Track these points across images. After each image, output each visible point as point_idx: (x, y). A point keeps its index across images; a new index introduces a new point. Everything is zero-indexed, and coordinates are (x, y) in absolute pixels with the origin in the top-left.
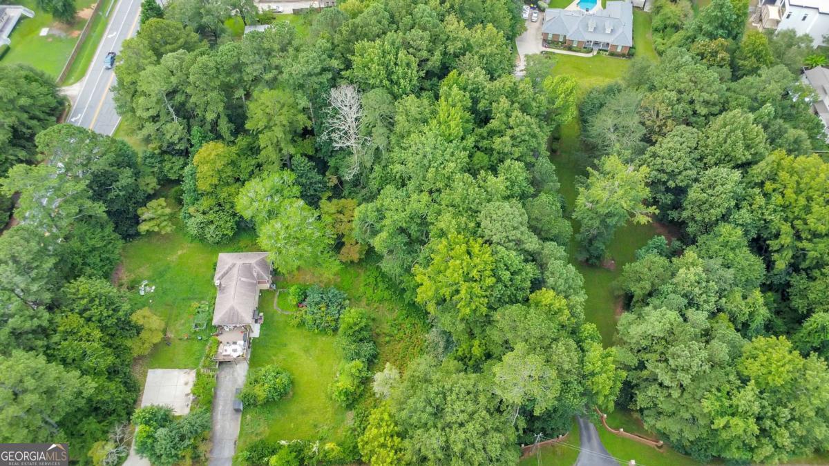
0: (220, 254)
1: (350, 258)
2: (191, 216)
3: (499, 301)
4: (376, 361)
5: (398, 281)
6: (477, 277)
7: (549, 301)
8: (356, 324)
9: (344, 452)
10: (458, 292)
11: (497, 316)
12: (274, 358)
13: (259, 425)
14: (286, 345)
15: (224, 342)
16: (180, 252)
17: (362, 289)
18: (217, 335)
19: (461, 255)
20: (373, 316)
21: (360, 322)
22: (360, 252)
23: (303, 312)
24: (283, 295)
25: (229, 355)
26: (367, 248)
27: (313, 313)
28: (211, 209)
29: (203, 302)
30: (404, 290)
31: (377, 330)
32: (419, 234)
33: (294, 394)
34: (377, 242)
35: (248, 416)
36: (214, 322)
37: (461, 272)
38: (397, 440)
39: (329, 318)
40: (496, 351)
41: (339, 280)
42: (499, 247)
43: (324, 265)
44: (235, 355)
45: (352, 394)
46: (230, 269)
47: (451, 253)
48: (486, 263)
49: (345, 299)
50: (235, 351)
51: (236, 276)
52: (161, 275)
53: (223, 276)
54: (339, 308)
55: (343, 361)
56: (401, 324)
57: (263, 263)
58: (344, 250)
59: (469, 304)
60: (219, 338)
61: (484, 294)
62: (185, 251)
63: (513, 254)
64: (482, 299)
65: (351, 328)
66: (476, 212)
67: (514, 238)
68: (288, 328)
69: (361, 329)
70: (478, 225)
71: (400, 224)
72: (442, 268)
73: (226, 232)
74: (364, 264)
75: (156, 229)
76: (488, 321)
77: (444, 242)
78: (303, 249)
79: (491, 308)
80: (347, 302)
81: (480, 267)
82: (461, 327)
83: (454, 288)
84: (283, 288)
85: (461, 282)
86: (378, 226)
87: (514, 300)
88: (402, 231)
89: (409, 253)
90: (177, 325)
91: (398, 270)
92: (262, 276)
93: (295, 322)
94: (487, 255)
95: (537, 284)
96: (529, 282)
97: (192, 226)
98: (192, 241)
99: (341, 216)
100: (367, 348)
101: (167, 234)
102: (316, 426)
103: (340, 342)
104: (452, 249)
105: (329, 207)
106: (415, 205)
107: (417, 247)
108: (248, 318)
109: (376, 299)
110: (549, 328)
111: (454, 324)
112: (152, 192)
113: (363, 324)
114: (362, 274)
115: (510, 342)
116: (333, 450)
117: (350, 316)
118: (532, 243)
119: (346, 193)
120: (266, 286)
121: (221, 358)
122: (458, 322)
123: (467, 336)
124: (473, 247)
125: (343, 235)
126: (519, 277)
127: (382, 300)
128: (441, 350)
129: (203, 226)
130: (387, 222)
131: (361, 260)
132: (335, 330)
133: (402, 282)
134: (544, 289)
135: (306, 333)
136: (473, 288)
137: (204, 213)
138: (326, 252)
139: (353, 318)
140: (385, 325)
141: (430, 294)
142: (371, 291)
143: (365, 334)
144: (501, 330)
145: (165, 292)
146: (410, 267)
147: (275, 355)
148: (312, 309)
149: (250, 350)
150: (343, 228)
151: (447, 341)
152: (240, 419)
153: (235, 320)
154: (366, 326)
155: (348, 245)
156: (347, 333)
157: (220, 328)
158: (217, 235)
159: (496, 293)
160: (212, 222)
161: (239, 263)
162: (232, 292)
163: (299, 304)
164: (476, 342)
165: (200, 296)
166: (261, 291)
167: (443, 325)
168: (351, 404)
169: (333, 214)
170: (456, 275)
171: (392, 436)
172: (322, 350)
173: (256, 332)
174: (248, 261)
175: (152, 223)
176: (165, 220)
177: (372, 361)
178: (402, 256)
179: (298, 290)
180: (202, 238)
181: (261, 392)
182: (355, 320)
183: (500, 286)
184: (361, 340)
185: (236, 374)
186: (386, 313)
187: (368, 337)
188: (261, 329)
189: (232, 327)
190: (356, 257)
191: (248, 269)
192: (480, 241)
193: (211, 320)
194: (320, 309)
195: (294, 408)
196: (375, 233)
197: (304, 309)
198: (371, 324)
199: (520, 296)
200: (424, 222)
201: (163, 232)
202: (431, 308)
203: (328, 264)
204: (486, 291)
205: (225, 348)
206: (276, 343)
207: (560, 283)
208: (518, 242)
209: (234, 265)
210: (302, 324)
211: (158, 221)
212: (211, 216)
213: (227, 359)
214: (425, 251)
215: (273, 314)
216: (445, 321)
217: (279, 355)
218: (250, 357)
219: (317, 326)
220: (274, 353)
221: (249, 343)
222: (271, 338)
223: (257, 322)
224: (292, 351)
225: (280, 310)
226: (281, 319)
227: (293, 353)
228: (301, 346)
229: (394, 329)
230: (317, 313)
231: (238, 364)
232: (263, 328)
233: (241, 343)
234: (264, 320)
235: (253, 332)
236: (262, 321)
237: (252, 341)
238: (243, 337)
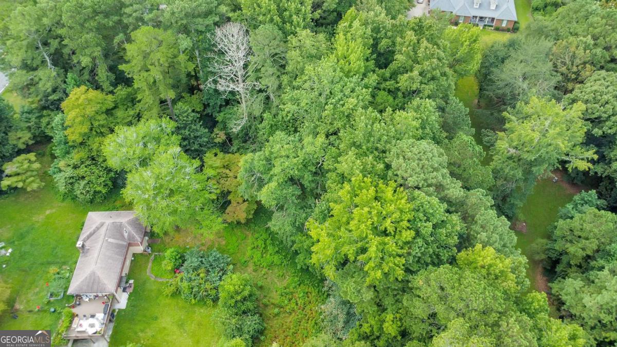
0: (90, 213)
1: (236, 218)
2: (60, 171)
3: (418, 262)
4: (262, 338)
5: (290, 243)
6: (390, 229)
7: (488, 261)
8: (237, 293)
10: (364, 250)
11: (418, 281)
12: (141, 334)
14: (156, 318)
15: (81, 315)
16: (48, 212)
17: (249, 253)
18: (73, 307)
19: (368, 202)
20: (260, 284)
21: (243, 290)
22: (248, 212)
23: (178, 279)
24: (158, 260)
25: (84, 332)
26: (255, 207)
27: (190, 280)
28: (82, 163)
29: (64, 267)
30: (296, 253)
31: (265, 301)
32: (313, 185)
34: (265, 195)
36: (70, 291)
37: (369, 222)
39: (208, 286)
40: (418, 329)
41: (224, 243)
42: (417, 192)
43: (204, 224)
44: (91, 331)
46: (98, 228)
47: (357, 200)
48: (401, 211)
49: (228, 264)
50: (92, 326)
51: (102, 237)
52: (22, 236)
53: (88, 237)
54: (220, 274)
55: (223, 339)
56: (292, 293)
57: (136, 223)
58: (229, 209)
59: (379, 266)
60: (74, 310)
61: (400, 252)
62: (54, 210)
63: (435, 200)
64: (398, 259)
65: (232, 297)
66: (384, 152)
67: (434, 181)
68: (161, 298)
69: (245, 299)
70: (388, 167)
71: (292, 172)
72: (344, 220)
73: (98, 189)
74: (252, 225)
75: (20, 185)
76: (405, 288)
77: (347, 187)
78: (178, 202)
79: (408, 271)
80: (231, 267)
81: (396, 215)
82: (369, 295)
83: (360, 245)
84: (159, 251)
85: (371, 236)
86: (266, 177)
87: (436, 261)
88: (292, 180)
89: (302, 208)
90: (29, 295)
91: (288, 228)
92: (134, 238)
93: (169, 290)
94: (403, 201)
95: (465, 241)
96: (456, 238)
97: (60, 180)
98: (64, 200)
99: (227, 171)
100: (251, 323)
101: (34, 191)
103: (219, 315)
104: (356, 195)
105: (213, 160)
106: (309, 149)
107: (311, 201)
108: (110, 284)
109: (265, 264)
110: (495, 298)
111: (359, 292)
112: (22, 147)
113: (246, 293)
114: (250, 235)
115: (440, 316)
117: (231, 283)
118: (455, 190)
119: (234, 148)
120: (140, 249)
121: (73, 335)
122: (364, 290)
123: (375, 308)
124: (383, 192)
125: (229, 192)
126: (443, 231)
127: (271, 266)
128: (341, 325)
129: (72, 182)
130: (276, 170)
131: (248, 221)
132: (216, 300)
133: (294, 242)
134: (479, 246)
135: (181, 303)
136: (385, 244)
137: (75, 167)
138: (206, 208)
139: (234, 285)
140: (274, 294)
141: (328, 252)
142: (259, 255)
143: (249, 305)
144: (425, 301)
145: (22, 256)
146: (303, 225)
147: (142, 331)
148: (189, 275)
149: (112, 325)
150: (228, 184)
151: (348, 313)
153: (95, 288)
154: (250, 295)
155: (234, 204)
156: (228, 304)
157: (77, 299)
158: (88, 192)
159: (416, 251)
160: (83, 178)
161: (109, 221)
162: (96, 255)
163: (176, 270)
164: (389, 317)
165: (63, 260)
166: (134, 255)
167: (346, 293)
169: (217, 168)
170: (363, 226)
173: (123, 301)
174: (118, 220)
175: (14, 179)
176: (31, 176)
177: (257, 338)
178: (293, 211)
179: (175, 254)
180: (70, 195)
182: (237, 287)
183: (420, 241)
184: (244, 312)
186: (276, 280)
187: (252, 308)
188: (129, 299)
189: (92, 297)
190: (242, 217)
191: (118, 230)
192: (393, 184)
193: (67, 288)
194: (198, 275)
196: (261, 183)
197: (179, 276)
198: (258, 293)
199: (445, 255)
200: (320, 172)
201: (29, 189)
202: (330, 272)
203: (208, 222)
204: (402, 248)
205: (81, 322)
206: (145, 316)
207: (494, 239)
208: (439, 187)
209: (102, 224)
211: (24, 177)
212: (82, 171)
213: (81, 336)
214: (320, 206)
215: (145, 281)
216: (348, 288)
217: (148, 330)
218: (110, 333)
219: (195, 295)
220: (142, 328)
221: (112, 316)
222: (140, 310)
223: (124, 290)
224: (163, 326)
225: (154, 277)
226: (154, 288)
227: (165, 328)
228: (174, 319)
229: (284, 298)
230: (195, 280)
231: (94, 343)
232: (132, 298)
233: (101, 316)
234: (134, 288)
235: (118, 302)
236: (131, 290)
237: (115, 314)
238: (104, 309)
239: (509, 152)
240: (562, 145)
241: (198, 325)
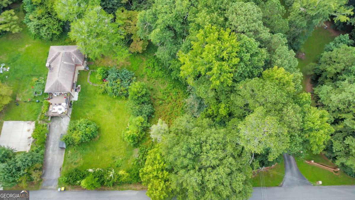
0: (51, 47)
1: (137, 50)
2: (30, 21)
3: (241, 76)
4: (153, 116)
5: (168, 65)
6: (226, 57)
7: (280, 75)
8: (139, 92)
9: (131, 177)
10: (210, 69)
11: (240, 86)
12: (87, 114)
13: (76, 157)
14: (95, 106)
15: (53, 104)
16: (27, 46)
17: (144, 70)
18: (49, 99)
19: (214, 41)
20: (151, 87)
21: (142, 91)
22: (143, 46)
23: (105, 84)
24: (93, 74)
25: (56, 112)
26: (147, 43)
27: (112, 85)
28: (43, 16)
29: (40, 78)
30: (171, 70)
31: (154, 97)
32: (181, 30)
33: (100, 137)
34: (153, 37)
35: (69, 152)
36: (46, 91)
37: (214, 53)
38: (166, 173)
39: (122, 88)
40: (238, 112)
41: (130, 64)
42: (242, 35)
43: (118, 53)
44: (60, 112)
45: (137, 138)
46: (57, 56)
47: (207, 40)
48: (233, 47)
49: (133, 77)
50: (60, 109)
51: (60, 60)
52: (14, 60)
53: (52, 61)
54: (129, 82)
55: (132, 116)
56: (169, 93)
57: (78, 53)
58: (132, 45)
59: (218, 78)
60: (50, 101)
61: (230, 70)
62: (30, 45)
63: (253, 40)
64: (229, 74)
65: (136, 95)
66: (225, 10)
67: (253, 29)
68: (96, 95)
69: (143, 96)
70: (226, 19)
71: (169, 23)
72: (199, 51)
73: (54, 32)
74: (146, 54)
75: (8, 30)
76: (232, 90)
77: (202, 32)
79: (234, 81)
80: (135, 78)
81: (230, 49)
82: (212, 94)
83: (208, 66)
84: (93, 69)
85: (214, 61)
86: (153, 26)
87: (251, 75)
88: (169, 28)
89: (175, 44)
90: (24, 93)
91: (167, 56)
92: (78, 61)
93: (101, 91)
94: (234, 41)
95: (268, 64)
96: (263, 62)
97: (31, 26)
98: (35, 39)
99: (130, 22)
100: (147, 108)
101: (16, 33)
102: (114, 158)
103: (129, 104)
104: (207, 37)
105: (122, 15)
106: (179, 8)
107: (180, 40)
108: (68, 88)
109: (154, 77)
111: (206, 92)
112: (6, 6)
113: (144, 93)
114: (145, 60)
115: (250, 105)
116: (124, 175)
117: (135, 87)
118: (265, 34)
119: (134, 7)
120: (82, 68)
121: (51, 114)
122: (209, 91)
123: (215, 101)
124: (223, 35)
125: (132, 35)
126: (256, 58)
127: (157, 78)
128: (196, 110)
129: (39, 28)
130: (159, 21)
131: (144, 52)
132: (127, 96)
133: (170, 64)
134: (276, 67)
135: (108, 98)
136: (222, 66)
137: (39, 19)
138: (119, 44)
139: (137, 88)
140: (159, 93)
141: (190, 70)
142: (150, 71)
143: (145, 99)
144: (243, 97)
145: (16, 71)
146: (175, 54)
147: (88, 112)
148: (111, 83)
149: (71, 109)
150: (131, 30)
151: (200, 104)
152: (64, 154)
153: (59, 89)
154: (146, 94)
155: (135, 41)
156: (134, 98)
157: (50, 95)
158: (48, 34)
159: (240, 70)
160: (44, 25)
161: (63, 52)
162: (58, 71)
163: (104, 79)
164: (223, 105)
165: (39, 74)
166: (79, 71)
167: (199, 93)
168: (136, 144)
169: (124, 19)
170: (210, 56)
171: (162, 170)
172: (119, 109)
173: (76, 97)
174: (68, 51)
175: (4, 26)
176: (14, 24)
177: (150, 116)
178: (169, 46)
179: (102, 70)
180: (38, 36)
181: (77, 137)
182: (138, 89)
183: (242, 64)
184: (143, 103)
185: (62, 124)
186: (160, 86)
187: (147, 100)
188: (79, 95)
189: (58, 94)
190: (140, 49)
191: (68, 56)
192: (229, 30)
193: (44, 89)
194: (117, 82)
195: (100, 146)
196: (151, 29)
197: (106, 83)
198: (150, 92)
199: (256, 72)
200: (185, 22)
201: (13, 32)
202: (191, 81)
203: (120, 52)
204: (232, 68)
205: (54, 107)
206: (89, 104)
207: (285, 63)
208: (256, 32)
209: (59, 53)
210: (105, 92)
211: (9, 25)
212: (43, 21)
213: (55, 115)
214: (185, 43)
215: (87, 86)
216: (201, 90)
217: (91, 112)
218: (71, 113)
219: (115, 94)
220: (87, 111)
221: (70, 104)
222: (85, 101)
223: (76, 90)
224: (99, 109)
225: (92, 83)
226: (92, 89)
227: (100, 111)
228: (105, 106)
229: (165, 95)
230: (115, 85)
231: (62, 118)
232: (81, 95)
233: (64, 104)
234: (81, 89)
235: (73, 97)
236: (80, 90)
237: (72, 103)
238: (66, 100)
239: (300, 10)
240: (333, 6)
241: (118, 110)
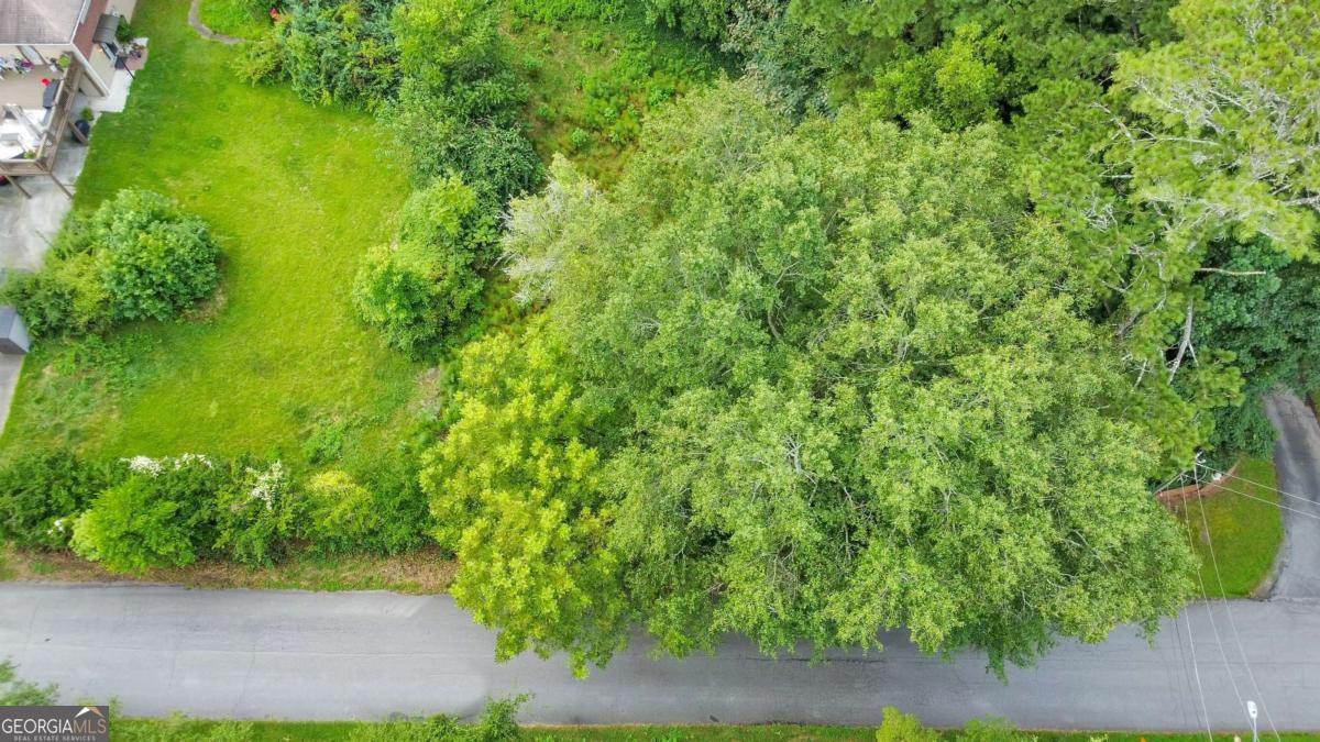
8: (450, 37)
12: (168, 179)
13: (85, 403)
14: (218, 144)
21: (467, 28)
33: (231, 302)
35: (47, 371)
39: (368, 50)
44: (6, 153)
50: (9, 140)
65: (434, 52)
68: (231, 89)
102: (301, 414)
116: (336, 497)
127: (566, 18)
135: (294, 108)
147: (176, 174)
149: (80, 153)
152: (15, 380)
168: (432, 340)
172: (348, 164)
173: (114, 92)
181: (90, 282)
184: (475, 112)
185: (23, 227)
188: (133, 88)
194: (339, 17)
195: (224, 350)
206: (183, 135)
210: (276, 76)
215: (183, 42)
217: (192, 173)
218: (78, 173)
219: (329, 77)
220: (174, 165)
221: (76, 130)
222: (165, 119)
223: (120, 63)
224: (239, 163)
225: (211, 32)
226: (209, 60)
227: (242, 170)
228: (273, 148)
229: (603, 103)
230: (327, 29)
231: (29, 197)
232: (143, 86)
234: (149, 59)
235: (102, 94)
236: (141, 64)
237: (93, 124)
241: (344, 166)
